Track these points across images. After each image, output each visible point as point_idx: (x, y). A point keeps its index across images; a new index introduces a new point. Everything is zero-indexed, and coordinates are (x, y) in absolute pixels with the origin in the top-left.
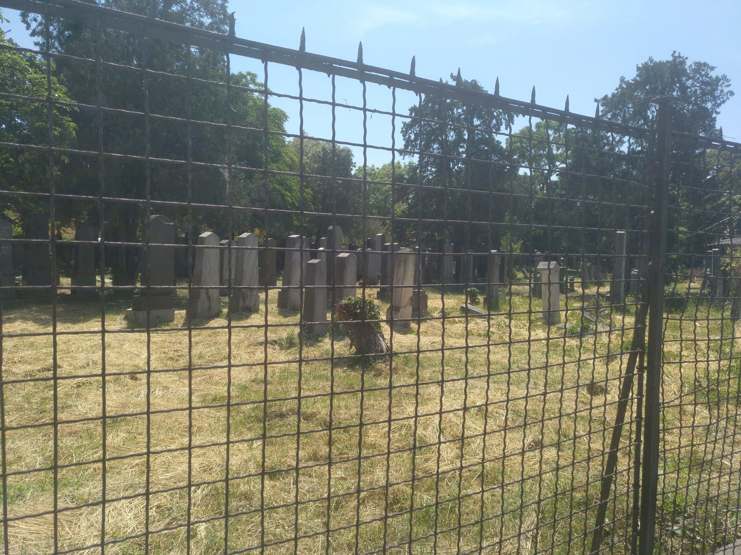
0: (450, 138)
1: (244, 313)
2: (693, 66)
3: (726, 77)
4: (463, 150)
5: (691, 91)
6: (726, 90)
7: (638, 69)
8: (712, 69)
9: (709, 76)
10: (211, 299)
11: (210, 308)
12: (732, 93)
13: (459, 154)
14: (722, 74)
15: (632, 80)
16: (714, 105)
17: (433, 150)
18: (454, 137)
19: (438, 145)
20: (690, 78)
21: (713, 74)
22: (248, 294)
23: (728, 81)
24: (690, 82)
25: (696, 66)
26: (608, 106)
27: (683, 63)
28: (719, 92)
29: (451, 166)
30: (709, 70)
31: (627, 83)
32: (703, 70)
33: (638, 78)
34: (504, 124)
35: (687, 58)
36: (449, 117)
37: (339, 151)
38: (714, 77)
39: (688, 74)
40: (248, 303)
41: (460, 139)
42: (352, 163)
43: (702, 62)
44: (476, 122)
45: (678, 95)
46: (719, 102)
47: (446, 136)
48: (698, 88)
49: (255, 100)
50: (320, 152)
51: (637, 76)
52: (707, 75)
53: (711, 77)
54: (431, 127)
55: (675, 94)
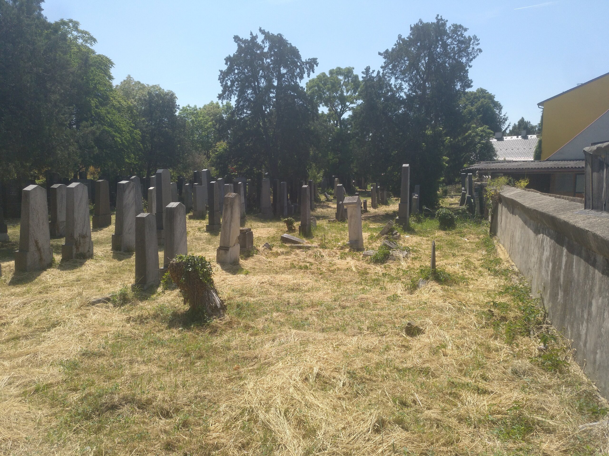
0: (261, 84)
1: (78, 260)
2: (452, 27)
3: (476, 37)
4: (273, 95)
5: (450, 48)
6: (476, 48)
7: (411, 28)
8: (466, 30)
9: (464, 36)
10: (42, 250)
11: (41, 259)
12: (480, 51)
13: (270, 98)
14: (473, 35)
15: (407, 38)
16: (468, 60)
17: (248, 95)
18: (265, 83)
19: (251, 91)
20: (450, 37)
21: (466, 34)
22: (81, 242)
23: (478, 40)
24: (449, 41)
25: (454, 28)
26: (389, 59)
27: (444, 25)
28: (471, 49)
29: (264, 109)
30: (463, 31)
31: (403, 40)
32: (459, 31)
33: (411, 37)
34: (306, 73)
35: (447, 21)
36: (260, 65)
37: (163, 94)
38: (467, 37)
39: (448, 34)
40: (81, 250)
41: (270, 85)
42: (176, 106)
43: (458, 24)
44: (283, 71)
45: (441, 51)
46: (471, 57)
47: (259, 83)
48: (456, 46)
49: (79, 46)
50: (146, 96)
51: (411, 34)
52: (462, 35)
53: (465, 37)
54: (245, 75)
55: (438, 50)
